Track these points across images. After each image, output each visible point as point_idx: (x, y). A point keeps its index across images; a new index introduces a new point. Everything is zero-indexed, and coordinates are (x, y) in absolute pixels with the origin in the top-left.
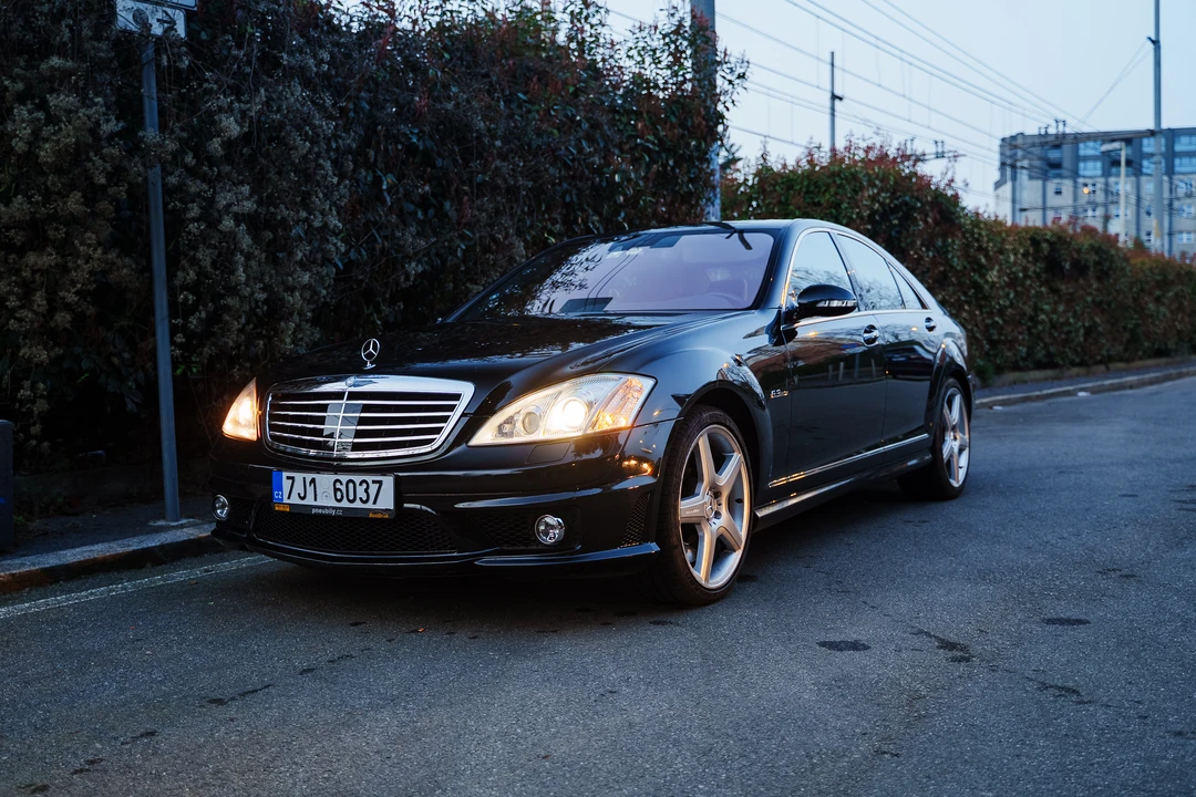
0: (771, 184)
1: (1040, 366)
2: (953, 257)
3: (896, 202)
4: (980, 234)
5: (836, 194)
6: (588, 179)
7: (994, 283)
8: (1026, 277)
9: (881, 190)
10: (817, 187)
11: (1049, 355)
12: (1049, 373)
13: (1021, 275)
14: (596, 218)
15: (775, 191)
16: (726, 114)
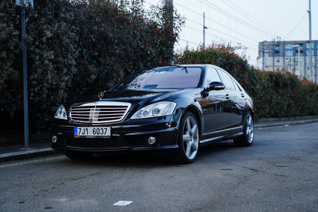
0: (189, 56)
1: (273, 117)
2: (245, 80)
3: (228, 62)
4: (254, 73)
5: (210, 59)
6: (139, 52)
7: (258, 89)
8: (268, 87)
9: (224, 58)
10: (204, 57)
11: (276, 113)
12: (276, 119)
13: (267, 87)
14: (142, 64)
15: (191, 58)
16: (179, 33)
